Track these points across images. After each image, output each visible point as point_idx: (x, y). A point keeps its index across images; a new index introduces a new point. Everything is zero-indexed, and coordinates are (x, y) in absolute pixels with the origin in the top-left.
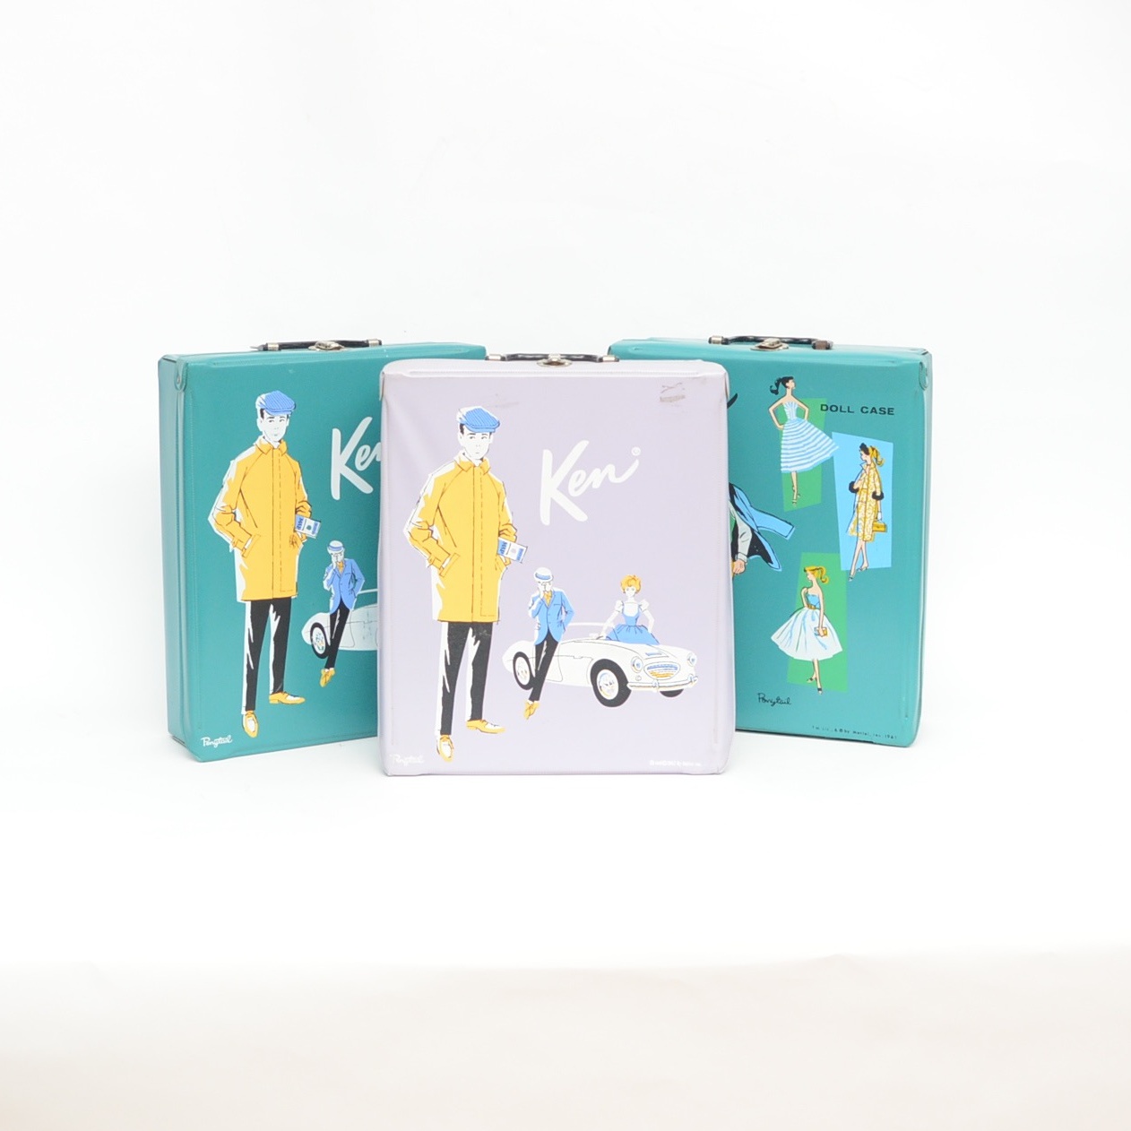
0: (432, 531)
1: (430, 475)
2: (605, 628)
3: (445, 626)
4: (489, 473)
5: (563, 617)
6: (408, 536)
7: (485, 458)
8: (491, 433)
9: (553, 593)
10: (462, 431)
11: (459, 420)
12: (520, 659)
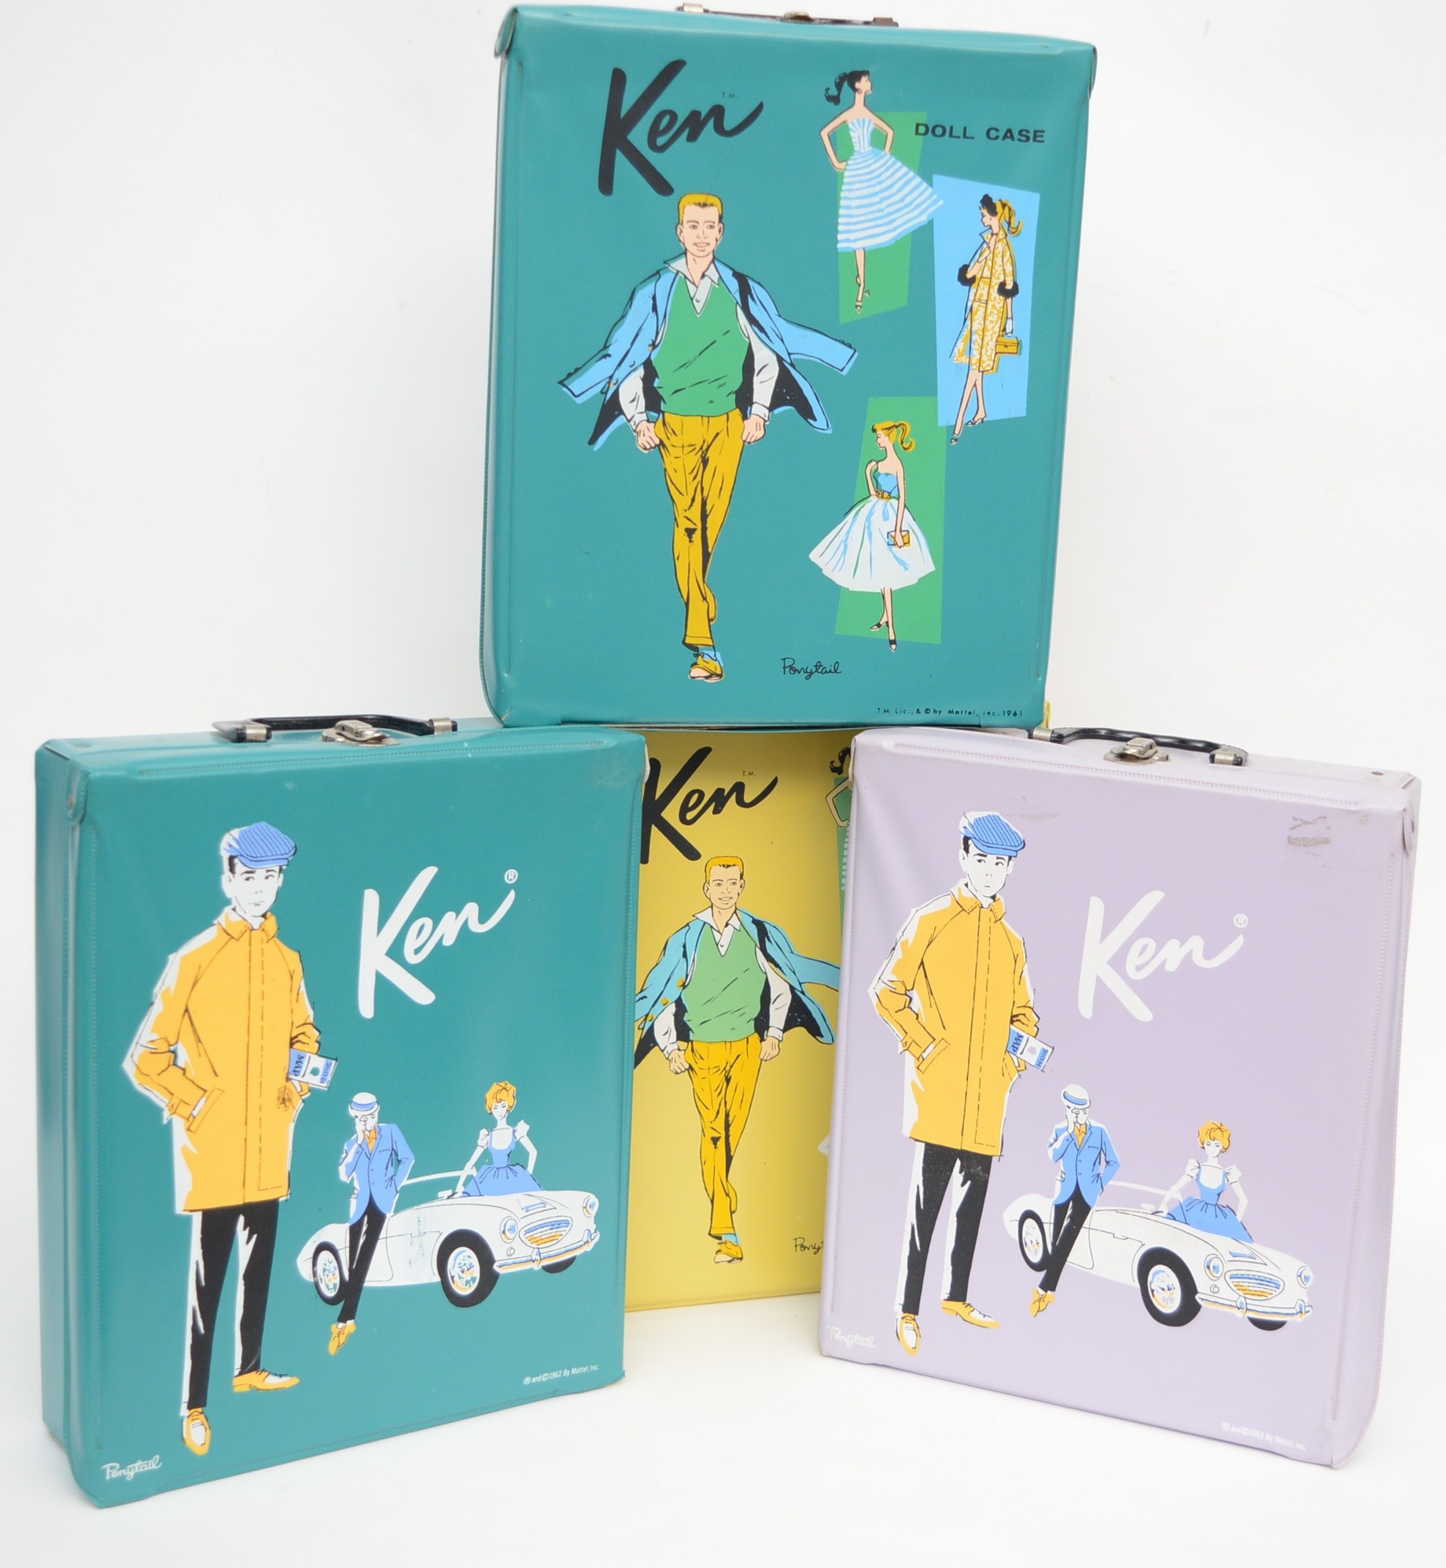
0: (911, 999)
1: (913, 911)
2: (1167, 1199)
3: (920, 1149)
4: (1003, 920)
5: (1102, 1169)
6: (875, 1000)
7: (998, 896)
8: (1010, 858)
9: (1089, 1128)
10: (966, 849)
11: (963, 830)
12: (1030, 1223)
